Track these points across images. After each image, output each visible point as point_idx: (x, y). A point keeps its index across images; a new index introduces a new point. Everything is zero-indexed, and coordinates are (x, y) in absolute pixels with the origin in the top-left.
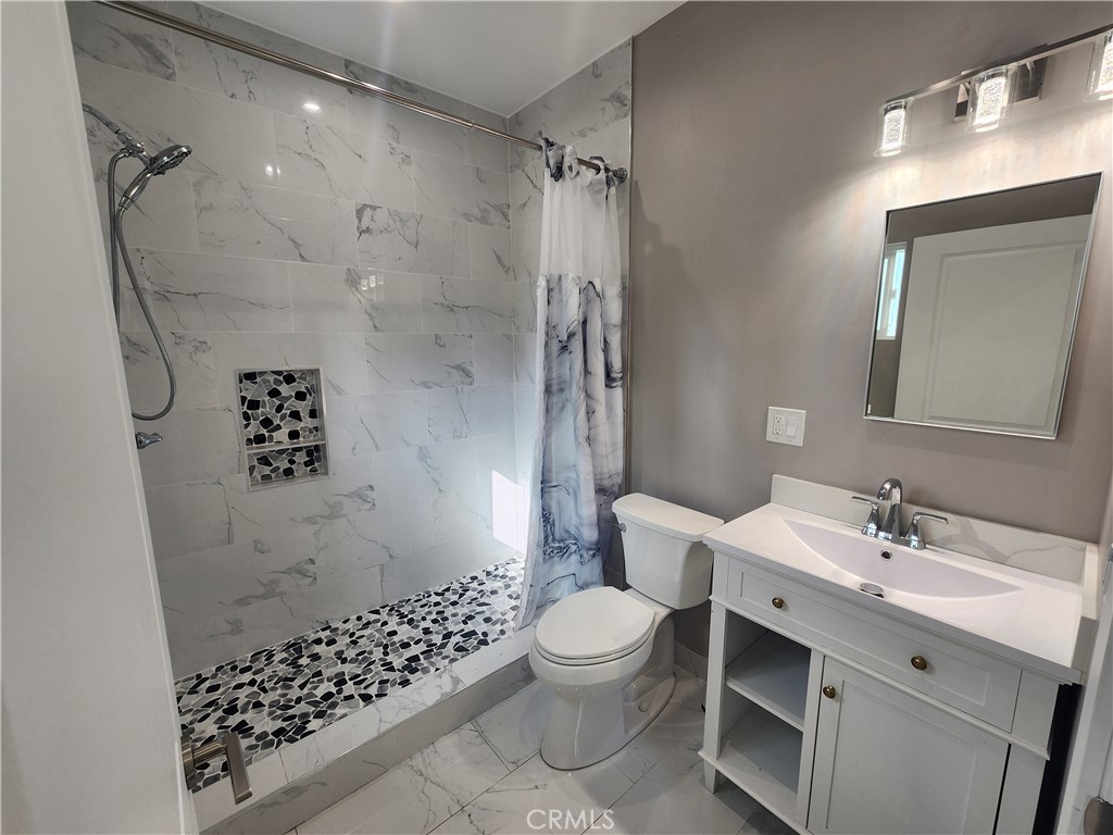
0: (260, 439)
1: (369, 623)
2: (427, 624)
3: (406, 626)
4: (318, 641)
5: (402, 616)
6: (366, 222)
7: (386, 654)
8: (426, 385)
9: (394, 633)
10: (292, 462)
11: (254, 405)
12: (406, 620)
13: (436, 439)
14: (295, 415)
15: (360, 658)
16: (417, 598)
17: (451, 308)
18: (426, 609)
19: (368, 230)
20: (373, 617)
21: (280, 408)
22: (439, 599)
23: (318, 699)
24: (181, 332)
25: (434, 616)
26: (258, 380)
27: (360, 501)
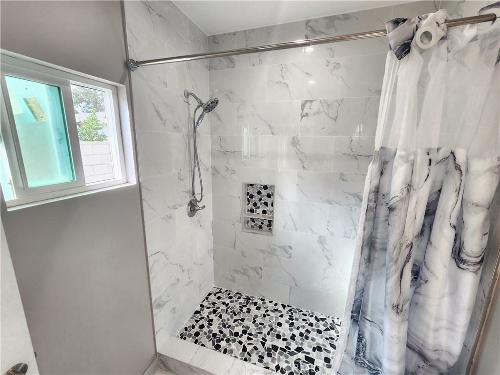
0: (252, 211)
1: (276, 310)
2: (296, 333)
3: (288, 325)
4: (255, 304)
5: (291, 318)
6: (305, 111)
7: (269, 333)
8: (329, 202)
9: (280, 324)
10: (262, 223)
11: (252, 196)
12: (291, 321)
13: (332, 234)
14: (266, 204)
15: (260, 326)
16: (305, 313)
17: (355, 157)
18: (304, 323)
19: (307, 115)
20: (281, 308)
21: (260, 200)
22: (314, 321)
23: (233, 332)
24: (228, 166)
25: (303, 331)
26: (254, 186)
27: (284, 252)
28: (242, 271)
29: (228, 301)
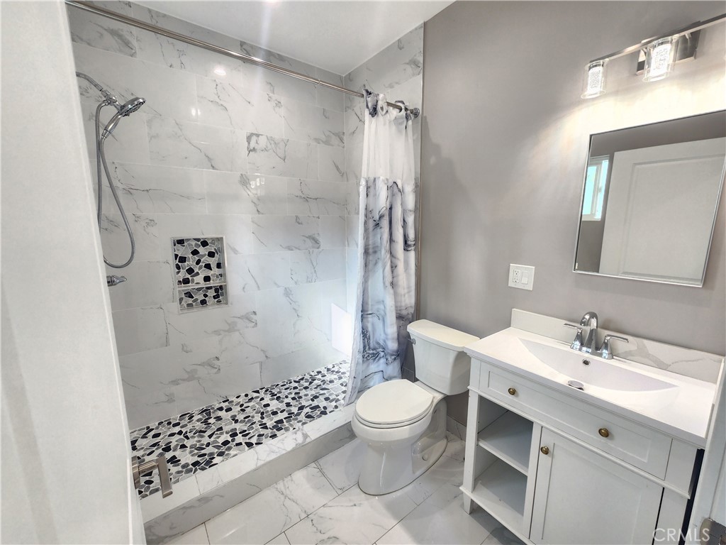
0: (186, 281)
1: (252, 398)
2: (289, 400)
3: (275, 401)
4: (221, 409)
5: (273, 395)
6: (253, 144)
7: (262, 418)
8: (289, 248)
9: (268, 405)
10: (206, 296)
11: (183, 260)
12: (275, 397)
13: (296, 283)
14: (208, 266)
15: (246, 420)
16: (282, 384)
17: (306, 199)
18: (288, 391)
19: (254, 150)
20: (255, 395)
21: (198, 262)
22: (296, 385)
23: (220, 444)
24: (138, 214)
25: (293, 395)
26: (185, 244)
27: (247, 321)
28: (186, 376)
29: (177, 429)
